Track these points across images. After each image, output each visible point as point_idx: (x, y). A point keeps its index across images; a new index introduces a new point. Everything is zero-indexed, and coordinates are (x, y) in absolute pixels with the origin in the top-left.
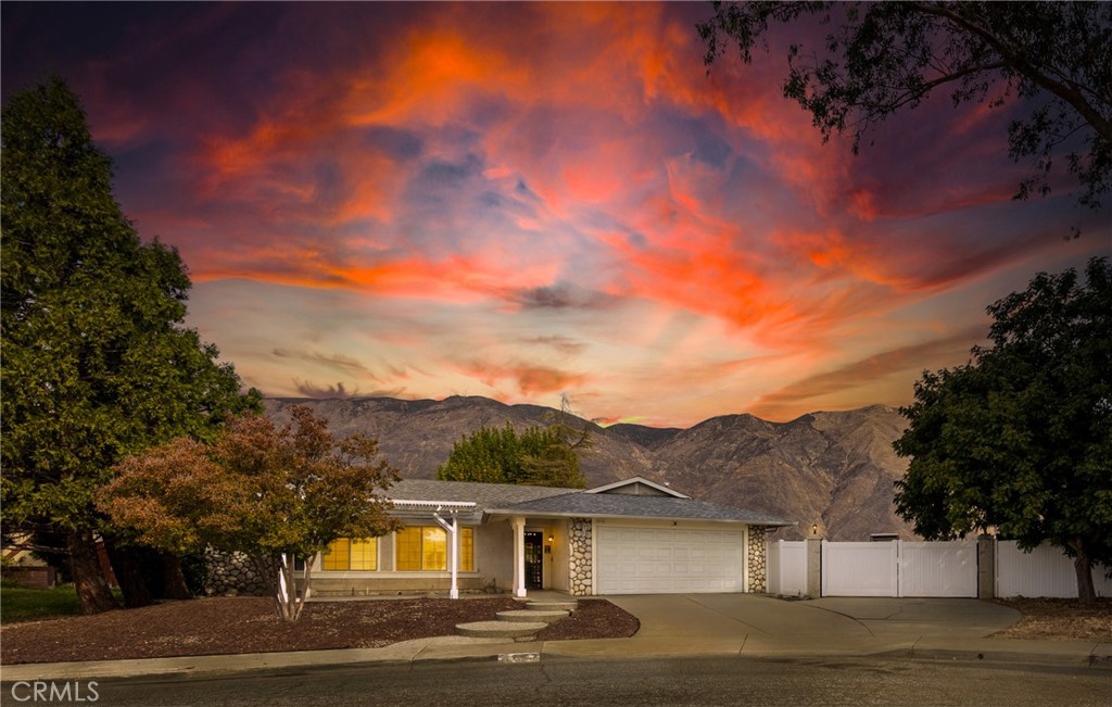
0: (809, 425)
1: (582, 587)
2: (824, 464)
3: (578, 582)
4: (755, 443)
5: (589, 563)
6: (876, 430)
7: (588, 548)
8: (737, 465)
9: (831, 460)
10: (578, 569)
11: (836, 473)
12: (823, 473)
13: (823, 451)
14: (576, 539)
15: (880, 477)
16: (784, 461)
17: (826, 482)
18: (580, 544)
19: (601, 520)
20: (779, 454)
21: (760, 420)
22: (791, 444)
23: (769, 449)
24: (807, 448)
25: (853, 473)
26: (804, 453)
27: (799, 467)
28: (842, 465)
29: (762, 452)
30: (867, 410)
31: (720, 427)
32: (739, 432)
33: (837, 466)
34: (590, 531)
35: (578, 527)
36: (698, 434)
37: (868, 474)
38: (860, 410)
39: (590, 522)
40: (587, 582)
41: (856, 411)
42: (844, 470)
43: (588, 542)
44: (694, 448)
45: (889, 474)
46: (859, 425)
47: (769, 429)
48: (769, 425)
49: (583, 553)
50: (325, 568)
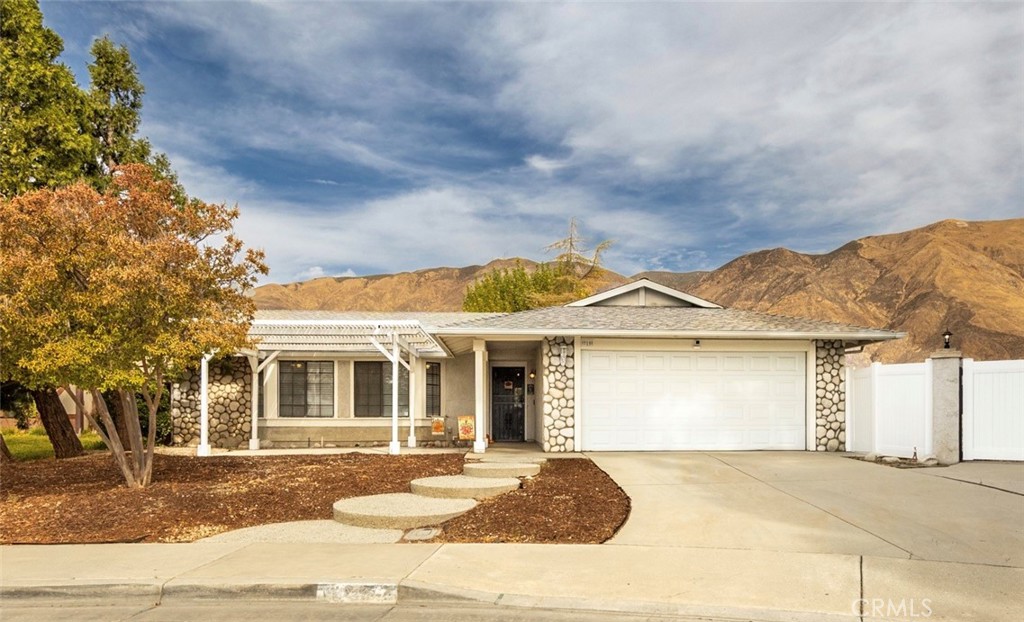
0: (856, 253)
1: (561, 440)
2: (874, 297)
3: (555, 432)
4: (789, 280)
5: (570, 404)
6: (944, 251)
7: (570, 383)
8: (768, 305)
9: (882, 293)
10: (556, 414)
11: (889, 307)
12: (872, 308)
13: (873, 282)
14: (552, 369)
15: (950, 308)
16: (824, 297)
17: (876, 318)
18: (558, 376)
19: (588, 340)
20: (817, 289)
21: (796, 255)
22: (833, 277)
23: (806, 284)
24: (852, 281)
25: (913, 305)
26: (849, 286)
27: (843, 303)
28: (898, 296)
29: (798, 288)
30: (931, 228)
31: (749, 266)
32: (770, 269)
33: (892, 298)
34: (573, 357)
35: (555, 352)
36: (725, 275)
37: (934, 305)
38: (922, 230)
39: (572, 344)
40: (568, 432)
41: (917, 231)
42: (900, 302)
43: (569, 373)
44: (721, 290)
45: (962, 303)
46: (923, 245)
47: (806, 263)
48: (807, 259)
49: (563, 390)
50: (282, 414)
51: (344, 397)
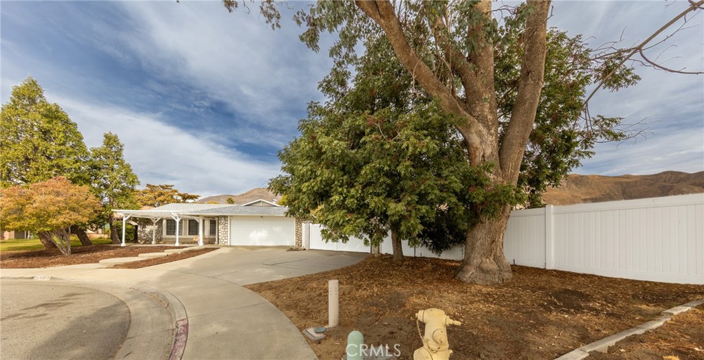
1: (224, 243)
3: (222, 241)
5: (226, 233)
7: (226, 227)
10: (222, 236)
18: (223, 225)
19: (231, 216)
34: (227, 220)
35: (222, 219)
39: (227, 217)
49: (224, 229)
50: (167, 234)
51: (185, 229)
